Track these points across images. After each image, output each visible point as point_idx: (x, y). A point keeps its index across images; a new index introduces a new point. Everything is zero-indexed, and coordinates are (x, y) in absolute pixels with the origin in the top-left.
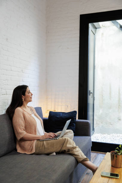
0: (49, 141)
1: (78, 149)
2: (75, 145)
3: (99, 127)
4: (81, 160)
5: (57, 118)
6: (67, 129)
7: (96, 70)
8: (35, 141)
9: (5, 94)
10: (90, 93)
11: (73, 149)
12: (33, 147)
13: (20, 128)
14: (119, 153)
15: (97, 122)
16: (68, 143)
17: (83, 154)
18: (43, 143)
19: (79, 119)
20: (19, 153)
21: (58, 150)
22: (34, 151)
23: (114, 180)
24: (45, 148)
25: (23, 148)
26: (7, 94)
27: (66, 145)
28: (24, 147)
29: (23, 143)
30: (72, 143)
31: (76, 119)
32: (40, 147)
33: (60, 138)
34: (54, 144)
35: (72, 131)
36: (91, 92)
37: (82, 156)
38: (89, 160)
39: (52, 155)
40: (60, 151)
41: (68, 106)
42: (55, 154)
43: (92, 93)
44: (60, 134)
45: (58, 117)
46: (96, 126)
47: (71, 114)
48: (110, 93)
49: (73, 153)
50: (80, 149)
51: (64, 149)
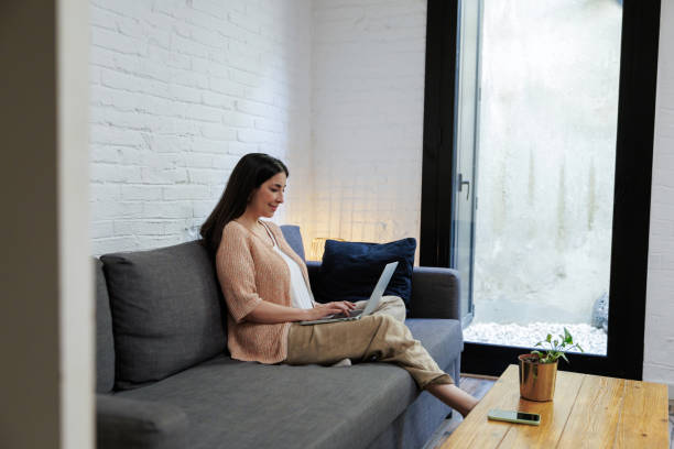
0: (330, 326)
1: (418, 349)
2: (409, 337)
3: (491, 300)
4: (428, 380)
5: (352, 260)
6: (384, 295)
7: (482, 103)
8: (288, 325)
9: (183, 182)
10: (461, 183)
11: (403, 348)
12: (279, 343)
13: (242, 283)
14: (544, 357)
15: (482, 283)
16: (390, 330)
17: (435, 365)
18: (313, 331)
19: (421, 265)
20: (239, 361)
21: (359, 351)
22: (284, 356)
23: (526, 428)
24: (318, 345)
25: (248, 346)
26: (189, 182)
27: (384, 336)
28: (252, 344)
29: (248, 332)
30: (403, 333)
31: (412, 264)
32: (304, 342)
33: (365, 316)
34: (345, 334)
35: (400, 301)
36: (464, 179)
37: (432, 370)
38: (453, 381)
39: (339, 365)
40: (364, 356)
41: (385, 226)
42: (348, 362)
43: (467, 183)
44: (363, 308)
45: (355, 256)
46: (480, 298)
47: (396, 248)
48: (531, 185)
49: (404, 360)
50: (425, 351)
51: (376, 346)
